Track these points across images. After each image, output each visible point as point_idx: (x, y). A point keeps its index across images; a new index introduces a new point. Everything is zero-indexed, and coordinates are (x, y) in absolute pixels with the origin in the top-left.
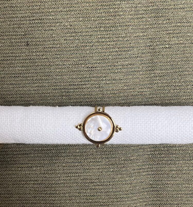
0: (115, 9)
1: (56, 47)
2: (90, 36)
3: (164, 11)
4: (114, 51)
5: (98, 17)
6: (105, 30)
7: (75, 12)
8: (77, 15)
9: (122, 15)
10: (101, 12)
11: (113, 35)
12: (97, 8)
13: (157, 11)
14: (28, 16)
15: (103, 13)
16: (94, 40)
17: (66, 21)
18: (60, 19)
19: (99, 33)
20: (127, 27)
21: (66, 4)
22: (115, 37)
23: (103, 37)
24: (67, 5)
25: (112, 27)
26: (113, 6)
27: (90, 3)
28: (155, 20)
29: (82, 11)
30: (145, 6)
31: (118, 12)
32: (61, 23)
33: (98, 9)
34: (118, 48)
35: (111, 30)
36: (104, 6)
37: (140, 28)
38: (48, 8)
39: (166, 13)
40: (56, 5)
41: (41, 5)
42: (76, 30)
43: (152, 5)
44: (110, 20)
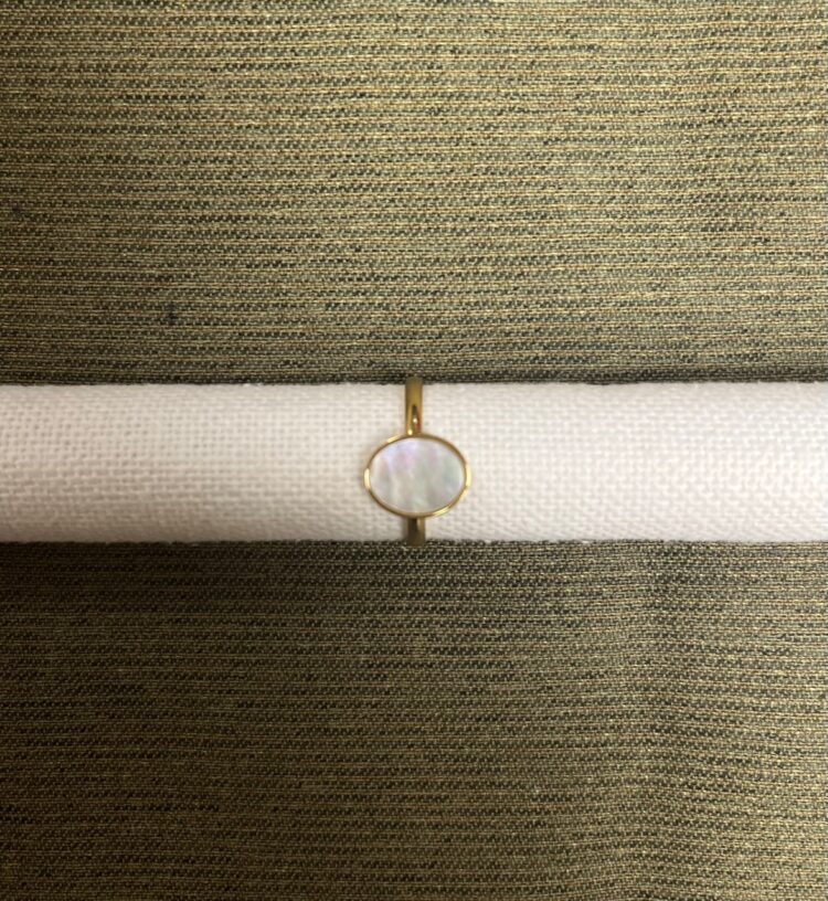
0: (544, 188)
1: (290, 331)
2: (434, 293)
3: (745, 205)
4: (526, 360)
5: (472, 219)
6: (496, 272)
7: (375, 194)
8: (387, 206)
9: (573, 212)
10: (485, 197)
11: (530, 292)
12: (468, 182)
13: (718, 205)
14: (180, 202)
15: (496, 201)
16: (447, 314)
17: (340, 231)
18: (312, 222)
19: (470, 284)
20: (592, 262)
21: (341, 160)
22: (537, 303)
23: (487, 301)
24: (345, 162)
25: (526, 263)
26: (538, 177)
27: (443, 160)
28: (705, 239)
29: (409, 190)
30: (668, 182)
31: (556, 202)
32: (317, 236)
33: (474, 187)
34: (545, 348)
35: (523, 273)
36: (501, 174)
37: (645, 271)
38: (266, 172)
39: (755, 214)
40: (301, 163)
41: (234, 157)
42: (378, 268)
43: (696, 180)
44: (524, 230)
